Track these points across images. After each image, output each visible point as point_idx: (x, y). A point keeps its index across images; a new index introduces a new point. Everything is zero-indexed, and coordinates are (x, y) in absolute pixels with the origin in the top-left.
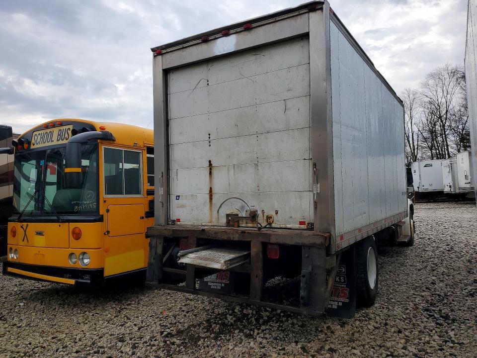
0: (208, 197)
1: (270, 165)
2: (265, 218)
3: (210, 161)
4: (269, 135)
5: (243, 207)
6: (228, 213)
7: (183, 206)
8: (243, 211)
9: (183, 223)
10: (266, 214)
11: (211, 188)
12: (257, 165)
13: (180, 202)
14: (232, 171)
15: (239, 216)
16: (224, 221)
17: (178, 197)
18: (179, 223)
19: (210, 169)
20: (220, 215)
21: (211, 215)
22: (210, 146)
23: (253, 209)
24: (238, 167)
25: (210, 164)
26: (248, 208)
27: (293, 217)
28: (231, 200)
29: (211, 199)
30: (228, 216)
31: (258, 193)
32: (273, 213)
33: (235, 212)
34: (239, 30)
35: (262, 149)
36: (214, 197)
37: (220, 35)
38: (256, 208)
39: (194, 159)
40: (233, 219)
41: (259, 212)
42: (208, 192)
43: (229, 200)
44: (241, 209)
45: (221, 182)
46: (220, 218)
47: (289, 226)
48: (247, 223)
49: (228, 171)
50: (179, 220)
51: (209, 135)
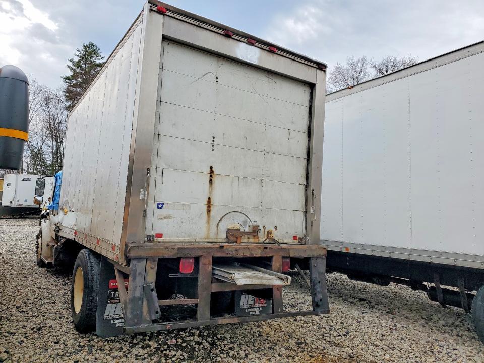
0: (205, 208)
1: (273, 184)
2: (266, 234)
3: (211, 168)
4: (274, 156)
5: (245, 222)
6: (229, 228)
7: (168, 217)
8: (245, 226)
9: (167, 240)
10: (267, 230)
11: (209, 198)
12: (261, 181)
13: (163, 211)
14: (236, 183)
15: (241, 231)
16: (223, 236)
17: (160, 205)
18: (160, 240)
19: (211, 176)
20: (220, 230)
21: (209, 230)
22: (213, 150)
23: (254, 224)
24: (243, 179)
25: (212, 171)
26: (251, 224)
27: (289, 233)
28: (232, 213)
29: (209, 210)
30: (228, 230)
31: (261, 209)
32: (272, 229)
33: (237, 227)
34: (264, 47)
35: (267, 167)
36: (213, 209)
37: (245, 40)
38: (259, 223)
39: (191, 160)
40: (233, 235)
41: (261, 227)
42: (206, 203)
43: (230, 214)
44: (244, 224)
45: (222, 193)
46: (219, 233)
47: (285, 241)
48: (248, 238)
49: (233, 182)
50: (160, 236)
51: (214, 137)
